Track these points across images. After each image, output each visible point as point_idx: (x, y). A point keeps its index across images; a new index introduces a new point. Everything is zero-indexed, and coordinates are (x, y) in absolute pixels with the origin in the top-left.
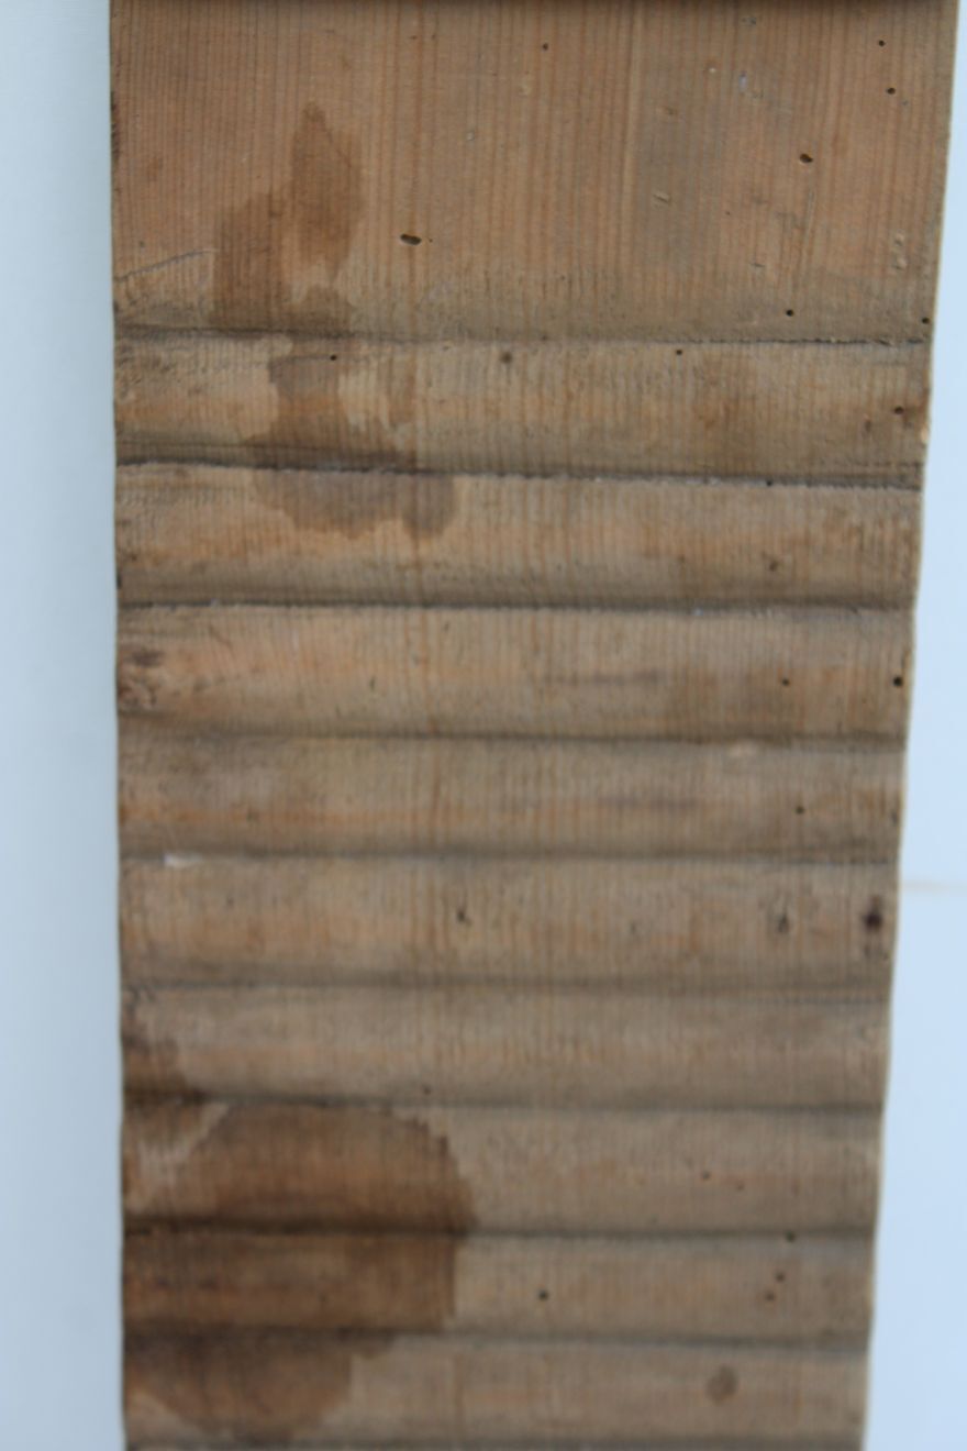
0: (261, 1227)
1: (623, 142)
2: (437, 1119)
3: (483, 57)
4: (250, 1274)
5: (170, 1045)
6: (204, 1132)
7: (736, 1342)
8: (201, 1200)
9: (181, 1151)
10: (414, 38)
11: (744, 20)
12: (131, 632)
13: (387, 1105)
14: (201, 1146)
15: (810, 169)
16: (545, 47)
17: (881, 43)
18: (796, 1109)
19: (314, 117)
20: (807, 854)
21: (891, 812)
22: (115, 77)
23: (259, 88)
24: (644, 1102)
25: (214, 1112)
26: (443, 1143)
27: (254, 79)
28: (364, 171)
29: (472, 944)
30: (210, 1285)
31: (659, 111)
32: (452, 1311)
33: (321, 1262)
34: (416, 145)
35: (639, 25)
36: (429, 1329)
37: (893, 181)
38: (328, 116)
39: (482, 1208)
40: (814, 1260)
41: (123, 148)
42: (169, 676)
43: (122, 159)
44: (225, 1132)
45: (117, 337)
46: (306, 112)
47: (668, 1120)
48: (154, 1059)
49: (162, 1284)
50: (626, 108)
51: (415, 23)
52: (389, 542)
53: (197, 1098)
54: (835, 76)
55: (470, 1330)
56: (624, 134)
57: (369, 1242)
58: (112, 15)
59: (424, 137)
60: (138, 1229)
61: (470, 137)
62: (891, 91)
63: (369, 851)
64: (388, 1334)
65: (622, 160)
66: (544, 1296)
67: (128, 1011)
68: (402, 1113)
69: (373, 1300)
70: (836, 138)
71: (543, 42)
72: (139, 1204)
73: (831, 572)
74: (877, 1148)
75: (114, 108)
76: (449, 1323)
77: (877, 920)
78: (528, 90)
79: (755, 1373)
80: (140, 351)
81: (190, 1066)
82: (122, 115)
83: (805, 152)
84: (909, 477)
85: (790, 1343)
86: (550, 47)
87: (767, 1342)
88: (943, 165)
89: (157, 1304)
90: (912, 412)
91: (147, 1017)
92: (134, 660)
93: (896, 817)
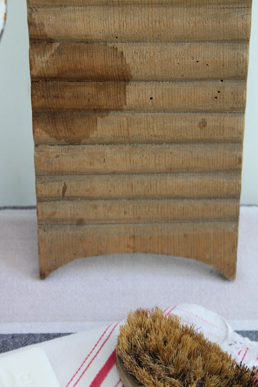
0: (71, 80)
2: (120, 46)
4: (68, 94)
5: (43, 24)
6: (53, 51)
7: (206, 112)
8: (53, 72)
9: (47, 57)
13: (106, 43)
14: (52, 55)
18: (224, 41)
24: (180, 40)
25: (56, 45)
26: (122, 53)
30: (56, 97)
32: (125, 104)
33: (88, 90)
36: (119, 109)
40: (229, 87)
44: (59, 51)
47: (187, 45)
48: (38, 28)
49: (43, 96)
53: (51, 41)
55: (130, 109)
57: (101, 84)
60: (36, 81)
64: (108, 111)
66: (151, 98)
67: (30, 15)
68: (110, 45)
69: (103, 100)
72: (35, 74)
74: (247, 53)
76: (124, 107)
79: (212, 120)
81: (49, 31)
85: (222, 111)
87: (216, 111)
89: (41, 102)
91: (35, 16)
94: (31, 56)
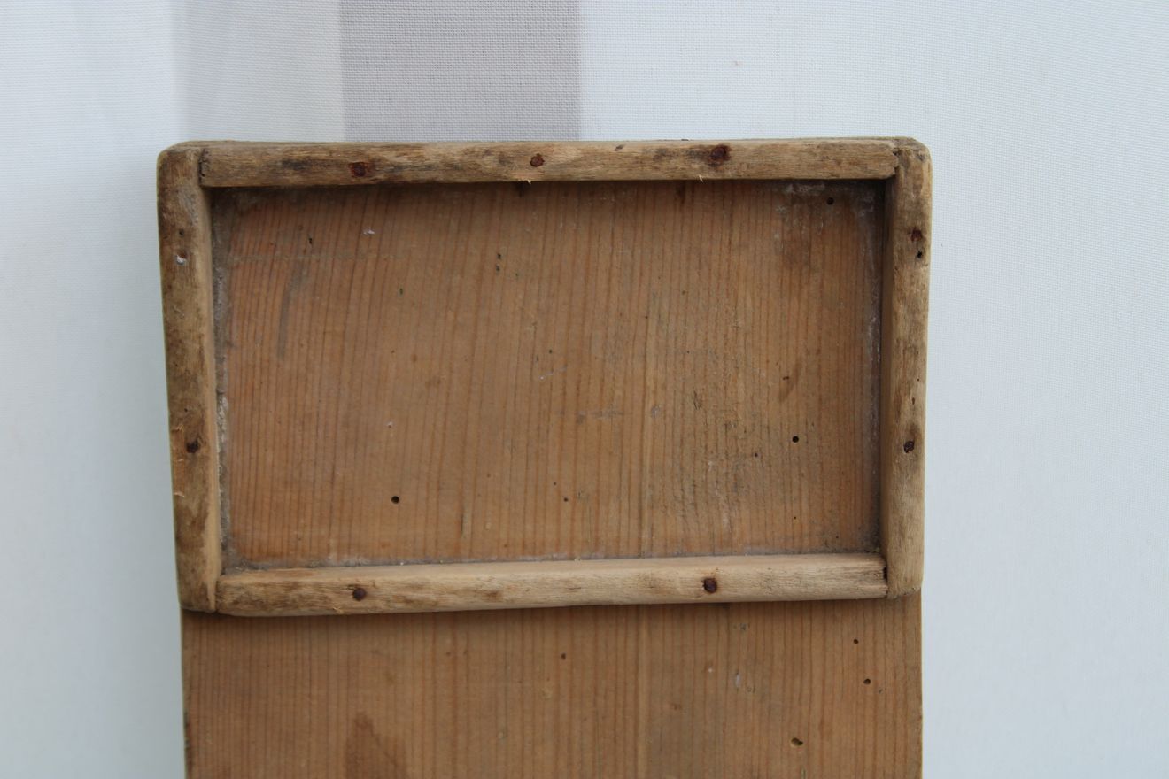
1: (636, 734)
3: (509, 668)
10: (448, 654)
11: (735, 627)
15: (802, 750)
16: (563, 656)
17: (856, 641)
19: (363, 725)
22: (188, 699)
23: (315, 702)
27: (310, 696)
28: (409, 770)
31: (666, 706)
34: (454, 744)
35: (644, 634)
37: (875, 759)
38: (375, 724)
41: (195, 760)
43: (195, 770)
46: (356, 722)
50: (636, 705)
51: (449, 641)
54: (817, 671)
56: (636, 728)
58: (184, 647)
59: (461, 738)
61: (501, 735)
62: (868, 681)
65: (636, 750)
70: (822, 722)
71: (561, 653)
75: (187, 726)
78: (550, 694)
82: (194, 732)
83: (795, 736)
86: (567, 657)
88: (919, 743)
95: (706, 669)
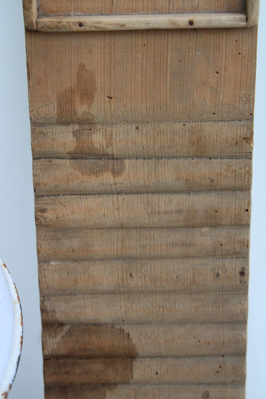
0: (81, 358)
1: (167, 70)
2: (125, 327)
3: (128, 49)
4: (78, 370)
5: (54, 311)
6: (64, 333)
7: (209, 384)
8: (63, 351)
9: (58, 339)
10: (109, 44)
11: (199, 36)
12: (38, 204)
13: (113, 326)
14: (63, 337)
15: (218, 75)
16: (145, 45)
17: (237, 41)
18: (223, 323)
19: (82, 66)
20: (224, 257)
21: (247, 245)
22: (28, 57)
23: (67, 59)
24: (182, 322)
25: (67, 328)
26: (128, 334)
27: (66, 57)
28: (96, 80)
29: (134, 283)
30: (67, 373)
31: (176, 61)
32: (132, 378)
33: (97, 366)
34: (110, 73)
35: (170, 38)
36: (127, 383)
37: (241, 78)
38: (86, 66)
39: (139, 351)
40: (229, 362)
41: (31, 76)
42: (49, 215)
43: (31, 79)
44: (70, 333)
45: (31, 126)
46: (80, 65)
47: (189, 327)
48: (50, 315)
49: (55, 373)
50: (167, 61)
51: (109, 40)
52: (108, 178)
53: (62, 324)
54: (224, 50)
55: (137, 383)
56: (167, 68)
57: (109, 360)
58: (26, 41)
59: (112, 71)
60: (47, 360)
61: (125, 70)
62: (240, 54)
63: (105, 259)
64: (116, 384)
65: (167, 75)
66: (157, 373)
67: (42, 302)
68: (117, 327)
69: (111, 376)
70: (225, 67)
71: (144, 44)
72: (47, 353)
73: (228, 182)
74: (246, 333)
75: (28, 66)
76: (131, 381)
77: (243, 273)
78: (140, 57)
79: (214, 392)
80: (38, 130)
81: (60, 316)
82: (30, 68)
83: (216, 71)
84: (249, 156)
85: (224, 384)
86: (146, 45)
87: (218, 384)
88: (255, 73)
89: (53, 378)
90: (249, 139)
91: (47, 304)
92: (40, 211)
93: (248, 246)
94: (44, 339)
95: (189, 49)
